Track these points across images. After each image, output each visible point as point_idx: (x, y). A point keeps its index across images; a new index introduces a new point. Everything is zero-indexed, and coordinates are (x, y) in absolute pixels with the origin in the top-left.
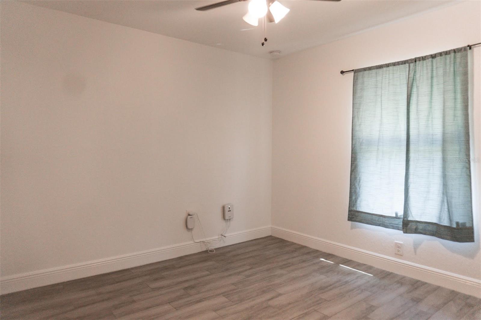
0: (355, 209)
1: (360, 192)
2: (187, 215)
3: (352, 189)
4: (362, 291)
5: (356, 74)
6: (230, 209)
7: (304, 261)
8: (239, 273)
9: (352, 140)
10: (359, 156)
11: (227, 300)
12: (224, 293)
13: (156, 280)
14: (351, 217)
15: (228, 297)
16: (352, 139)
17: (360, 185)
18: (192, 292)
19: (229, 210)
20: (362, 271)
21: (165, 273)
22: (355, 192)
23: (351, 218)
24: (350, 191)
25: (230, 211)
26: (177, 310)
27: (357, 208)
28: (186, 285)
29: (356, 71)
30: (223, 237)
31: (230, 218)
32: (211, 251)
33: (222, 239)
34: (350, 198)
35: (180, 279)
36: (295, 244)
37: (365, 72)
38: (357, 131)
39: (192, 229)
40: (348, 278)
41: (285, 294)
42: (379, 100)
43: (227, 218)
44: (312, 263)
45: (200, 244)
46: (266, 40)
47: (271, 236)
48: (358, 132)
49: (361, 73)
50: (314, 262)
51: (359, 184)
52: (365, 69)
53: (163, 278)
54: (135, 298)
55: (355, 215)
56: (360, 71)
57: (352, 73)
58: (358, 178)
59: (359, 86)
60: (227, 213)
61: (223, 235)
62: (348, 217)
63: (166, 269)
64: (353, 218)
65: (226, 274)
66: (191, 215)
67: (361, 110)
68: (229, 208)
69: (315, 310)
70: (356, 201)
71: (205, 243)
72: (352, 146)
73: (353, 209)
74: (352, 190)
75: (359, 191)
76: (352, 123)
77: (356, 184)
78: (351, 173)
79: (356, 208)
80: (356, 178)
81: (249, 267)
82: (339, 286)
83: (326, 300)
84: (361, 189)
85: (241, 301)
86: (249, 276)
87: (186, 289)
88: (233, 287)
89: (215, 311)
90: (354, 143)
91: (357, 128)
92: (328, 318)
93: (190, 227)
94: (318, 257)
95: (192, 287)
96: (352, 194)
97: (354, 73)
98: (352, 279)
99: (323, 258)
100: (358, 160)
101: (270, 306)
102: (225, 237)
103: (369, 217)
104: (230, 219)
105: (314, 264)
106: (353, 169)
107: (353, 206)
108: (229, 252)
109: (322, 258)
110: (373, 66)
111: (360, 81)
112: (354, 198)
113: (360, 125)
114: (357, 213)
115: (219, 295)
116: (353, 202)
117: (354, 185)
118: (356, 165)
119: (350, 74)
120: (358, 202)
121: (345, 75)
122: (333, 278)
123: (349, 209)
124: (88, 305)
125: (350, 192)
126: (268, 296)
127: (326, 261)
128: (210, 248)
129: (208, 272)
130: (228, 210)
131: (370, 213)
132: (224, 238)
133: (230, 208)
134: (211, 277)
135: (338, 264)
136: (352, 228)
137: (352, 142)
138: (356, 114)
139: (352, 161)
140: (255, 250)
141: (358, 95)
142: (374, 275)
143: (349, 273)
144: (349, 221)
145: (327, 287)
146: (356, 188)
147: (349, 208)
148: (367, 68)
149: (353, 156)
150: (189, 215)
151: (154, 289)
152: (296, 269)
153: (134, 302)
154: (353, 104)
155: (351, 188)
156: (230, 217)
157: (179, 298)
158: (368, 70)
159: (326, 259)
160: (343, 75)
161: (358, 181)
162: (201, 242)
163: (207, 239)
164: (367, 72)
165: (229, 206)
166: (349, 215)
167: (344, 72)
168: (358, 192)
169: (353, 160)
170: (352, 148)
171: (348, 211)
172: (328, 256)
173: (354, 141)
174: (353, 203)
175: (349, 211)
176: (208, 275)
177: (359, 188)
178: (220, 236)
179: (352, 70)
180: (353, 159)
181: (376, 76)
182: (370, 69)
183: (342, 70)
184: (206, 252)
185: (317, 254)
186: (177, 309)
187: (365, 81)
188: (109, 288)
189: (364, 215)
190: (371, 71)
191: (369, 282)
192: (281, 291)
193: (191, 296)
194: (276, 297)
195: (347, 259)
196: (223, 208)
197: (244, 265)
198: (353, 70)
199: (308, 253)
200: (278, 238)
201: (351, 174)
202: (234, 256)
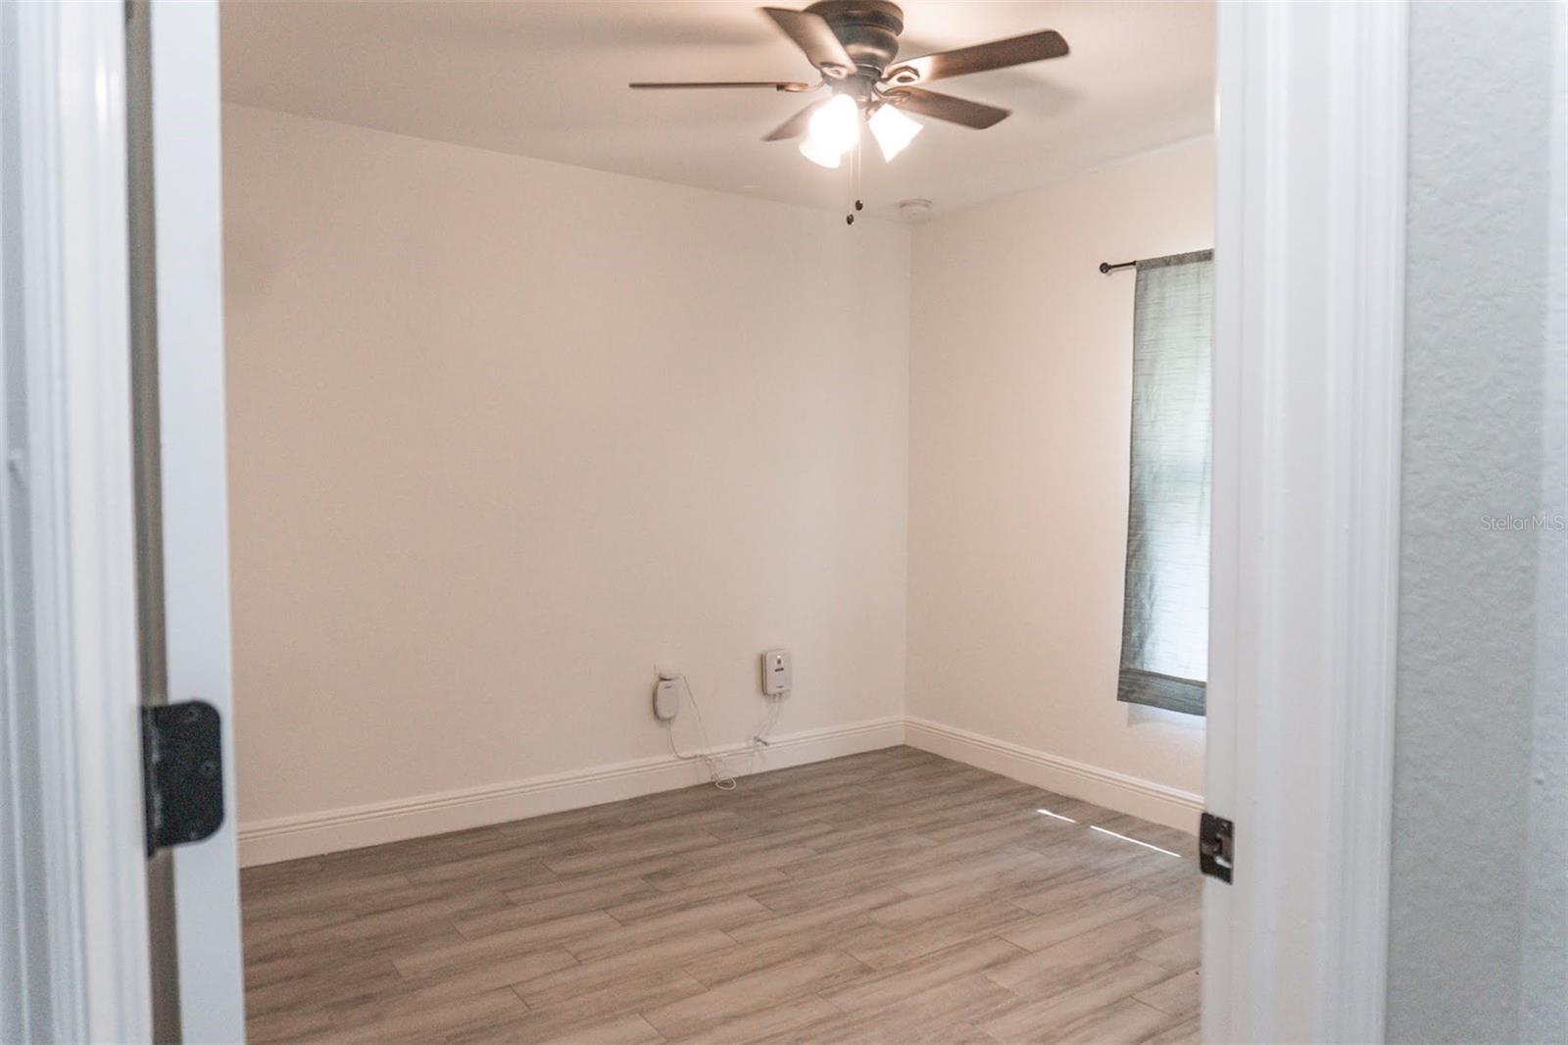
0: (1137, 666)
1: (1154, 616)
2: (657, 679)
3: (1130, 607)
4: (1138, 894)
5: (1143, 275)
6: (782, 665)
7: (987, 816)
8: (800, 842)
9: (1131, 467)
10: (1151, 514)
11: (760, 906)
12: (751, 889)
13: (571, 853)
14: (1126, 688)
15: (762, 899)
16: (1131, 462)
17: (1152, 597)
18: (666, 885)
19: (779, 667)
20: (1151, 844)
21: (595, 838)
22: (1139, 616)
23: (1127, 692)
24: (1125, 613)
25: (782, 669)
26: (624, 925)
27: (1145, 665)
28: (651, 868)
29: (1141, 265)
30: (759, 743)
31: (780, 690)
32: (724, 784)
33: (759, 751)
34: (1124, 634)
35: (634, 854)
36: (973, 768)
37: (1167, 269)
38: (1145, 440)
39: (669, 720)
40: (1107, 862)
41: (918, 896)
42: (1208, 350)
43: (772, 689)
44: (1012, 819)
45: (694, 762)
46: (859, 206)
47: (903, 746)
48: (1148, 442)
49: (1157, 272)
50: (1018, 818)
51: (1150, 595)
52: (1166, 262)
53: (586, 850)
54: (513, 896)
55: (1139, 685)
56: (1153, 267)
57: (1132, 272)
58: (1148, 577)
59: (1151, 311)
60: (771, 674)
61: (759, 740)
62: (1120, 689)
63: (597, 826)
64: (1134, 692)
65: (762, 842)
66: (669, 680)
67: (1156, 378)
68: (779, 662)
69: (996, 937)
70: (1141, 645)
71: (708, 762)
72: (1131, 483)
73: (1131, 666)
74: (1130, 612)
75: (1150, 615)
76: (1132, 415)
77: (1143, 595)
78: (1127, 561)
79: (1142, 665)
80: (1140, 577)
81: (829, 828)
82: (1076, 881)
83: (1029, 913)
84: (1155, 607)
85: (800, 908)
86: (828, 850)
87: (649, 877)
88: (777, 877)
89: (725, 930)
90: (1135, 474)
91: (1145, 432)
92: (1026, 955)
93: (664, 713)
94: (1032, 805)
95: (665, 874)
96: (1130, 624)
97: (1138, 271)
98: (1115, 865)
99: (1046, 809)
100: (1148, 526)
101: (874, 923)
102: (765, 744)
103: (1177, 688)
104: (780, 694)
105: (1018, 823)
106: (1135, 551)
107: (1134, 658)
108: (776, 787)
109: (1044, 807)
110: (1188, 251)
111: (1153, 294)
112: (1135, 634)
113: (1154, 422)
114: (1143, 678)
115: (737, 893)
116: (1134, 646)
117: (1137, 595)
118: (1142, 537)
119: (1128, 271)
120: (1148, 647)
121: (1114, 275)
122: (1064, 859)
123: (1121, 667)
124: (392, 909)
125: (1125, 618)
126: (872, 900)
127: (1055, 815)
128: (722, 777)
129: (712, 839)
130: (777, 666)
131: (1181, 679)
132: (765, 747)
133: (782, 662)
134: (723, 849)
135: (1085, 824)
136: (1132, 720)
137: (1131, 472)
138: (1141, 389)
139: (1130, 528)
140: (851, 785)
141: (1148, 335)
142: (1183, 856)
143: (1115, 848)
144: (1120, 703)
145: (1041, 882)
146: (1142, 607)
147: (1122, 662)
148: (1174, 256)
149: (1133, 514)
150: (663, 679)
151: (562, 877)
152: (961, 836)
153: (510, 904)
154: (1134, 361)
155: (1126, 605)
156: (781, 687)
157: (632, 898)
158: (1175, 264)
159: (1054, 812)
160: (1109, 275)
161: (1148, 584)
162: (695, 757)
163: (715, 750)
164: (1172, 270)
165: (779, 657)
166: (1120, 682)
167: (1110, 267)
168: (1148, 617)
169: (1133, 524)
170: (1131, 490)
171: (1118, 672)
172: (1062, 802)
173: (1135, 468)
174: (1132, 649)
175: (1122, 672)
176: (711, 846)
177: (1152, 606)
178: (752, 742)
179: (1132, 261)
180: (1132, 520)
181: (1198, 282)
182: (1181, 260)
183: (1105, 261)
184: (712, 785)
185: (1032, 795)
186: (623, 923)
187: (1167, 295)
188: (442, 872)
189: (1164, 682)
190: (1182, 268)
191: (1163, 871)
192: (909, 888)
193: (662, 893)
194: (898, 901)
195: (1117, 813)
196: (762, 661)
197: (816, 822)
198: (1134, 263)
199: (1006, 795)
200: (926, 753)
201: (1128, 566)
202: (793, 797)
